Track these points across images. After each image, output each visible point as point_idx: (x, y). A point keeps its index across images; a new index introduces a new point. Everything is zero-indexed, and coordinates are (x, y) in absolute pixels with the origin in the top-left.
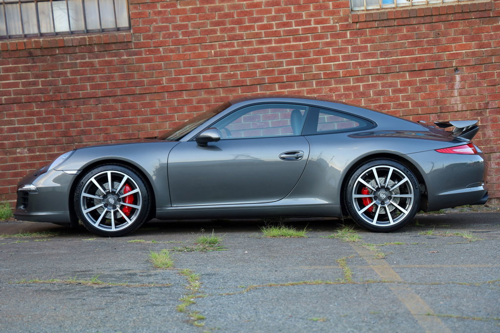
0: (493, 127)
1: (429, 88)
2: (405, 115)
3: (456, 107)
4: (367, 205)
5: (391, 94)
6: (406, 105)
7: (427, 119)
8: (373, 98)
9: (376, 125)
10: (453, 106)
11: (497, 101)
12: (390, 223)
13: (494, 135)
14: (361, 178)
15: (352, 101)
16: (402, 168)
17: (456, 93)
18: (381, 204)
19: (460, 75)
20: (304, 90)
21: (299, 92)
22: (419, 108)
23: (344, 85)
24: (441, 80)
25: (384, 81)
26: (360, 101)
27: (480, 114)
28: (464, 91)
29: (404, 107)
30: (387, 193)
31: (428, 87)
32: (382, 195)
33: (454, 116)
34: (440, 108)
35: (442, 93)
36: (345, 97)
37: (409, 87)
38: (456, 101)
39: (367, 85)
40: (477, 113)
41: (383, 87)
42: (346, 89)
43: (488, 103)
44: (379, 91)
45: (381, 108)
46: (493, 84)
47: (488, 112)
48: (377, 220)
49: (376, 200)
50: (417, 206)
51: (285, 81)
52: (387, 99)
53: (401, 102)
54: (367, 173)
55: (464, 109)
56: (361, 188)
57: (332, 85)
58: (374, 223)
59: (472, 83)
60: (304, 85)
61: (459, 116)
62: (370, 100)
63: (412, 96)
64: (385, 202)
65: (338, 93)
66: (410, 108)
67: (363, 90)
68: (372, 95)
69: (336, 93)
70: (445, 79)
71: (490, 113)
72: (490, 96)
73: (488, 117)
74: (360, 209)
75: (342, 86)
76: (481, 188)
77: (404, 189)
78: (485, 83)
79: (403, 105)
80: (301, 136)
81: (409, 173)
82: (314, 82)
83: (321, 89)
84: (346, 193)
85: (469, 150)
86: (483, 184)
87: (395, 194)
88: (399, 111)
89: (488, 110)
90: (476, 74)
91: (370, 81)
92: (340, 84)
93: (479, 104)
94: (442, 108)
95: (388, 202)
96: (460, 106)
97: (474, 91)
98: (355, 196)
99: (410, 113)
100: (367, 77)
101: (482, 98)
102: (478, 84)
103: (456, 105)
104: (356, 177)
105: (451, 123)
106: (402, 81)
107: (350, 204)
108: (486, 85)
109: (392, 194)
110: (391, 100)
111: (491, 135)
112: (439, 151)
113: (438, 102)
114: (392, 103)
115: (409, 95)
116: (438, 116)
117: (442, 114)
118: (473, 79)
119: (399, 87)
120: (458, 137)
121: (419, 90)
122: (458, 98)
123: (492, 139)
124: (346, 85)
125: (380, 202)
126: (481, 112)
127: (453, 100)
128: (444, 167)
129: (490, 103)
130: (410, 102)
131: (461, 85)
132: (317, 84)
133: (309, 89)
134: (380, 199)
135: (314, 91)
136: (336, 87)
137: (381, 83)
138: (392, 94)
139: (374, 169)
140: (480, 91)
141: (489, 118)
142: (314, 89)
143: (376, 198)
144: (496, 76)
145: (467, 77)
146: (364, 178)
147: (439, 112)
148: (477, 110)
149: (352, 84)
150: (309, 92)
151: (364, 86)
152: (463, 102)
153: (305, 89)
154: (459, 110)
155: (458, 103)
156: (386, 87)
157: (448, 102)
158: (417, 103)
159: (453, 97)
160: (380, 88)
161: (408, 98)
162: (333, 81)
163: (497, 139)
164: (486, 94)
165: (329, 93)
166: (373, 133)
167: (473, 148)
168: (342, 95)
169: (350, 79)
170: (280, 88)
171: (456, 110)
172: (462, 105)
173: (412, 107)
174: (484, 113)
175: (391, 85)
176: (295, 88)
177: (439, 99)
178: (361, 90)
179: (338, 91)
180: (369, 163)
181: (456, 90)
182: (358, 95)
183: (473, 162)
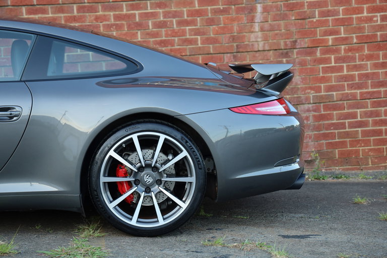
0: (301, 72)
1: (223, 21)
2: (193, 54)
3: (256, 46)
4: (124, 192)
5: (175, 26)
6: (194, 42)
7: (221, 59)
8: (152, 31)
9: (142, 68)
10: (253, 45)
11: (306, 39)
12: (158, 221)
13: (302, 82)
14: (115, 151)
15: (125, 35)
16: (179, 136)
17: (257, 27)
18: (146, 192)
19: (262, 5)
20: (61, 17)
21: (54, 19)
22: (211, 46)
23: (114, 13)
24: (238, 11)
25: (167, 9)
26: (135, 35)
27: (286, 55)
28: (266, 26)
29: (191, 44)
30: (155, 174)
31: (222, 19)
32: (148, 177)
33: (254, 56)
34: (237, 46)
35: (239, 27)
36: (116, 29)
37: (198, 19)
38: (256, 38)
39: (145, 13)
40: (282, 54)
41: (165, 17)
42: (117, 17)
43: (295, 42)
44: (160, 22)
45: (163, 44)
46: (303, 17)
47: (295, 53)
48: (139, 217)
49: (137, 185)
50: (200, 195)
51: (35, 4)
52: (170, 33)
53: (188, 37)
54: (124, 143)
55: (267, 48)
56: (114, 168)
57: (99, 12)
58: (134, 222)
59: (277, 15)
60: (61, 11)
61: (260, 58)
62: (148, 34)
63: (202, 31)
64: (152, 190)
65: (107, 23)
66: (200, 45)
67: (139, 20)
68: (151, 27)
69: (104, 23)
70: (243, 9)
71: (297, 53)
72: (299, 32)
73: (295, 59)
74: (111, 199)
75: (112, 14)
76: (295, 166)
77: (181, 168)
78: (292, 16)
79: (190, 42)
80: (21, 81)
81: (190, 143)
82: (75, 7)
83: (85, 17)
84: (90, 174)
85: (279, 108)
86: (298, 160)
87: (167, 177)
88: (185, 49)
89: (295, 51)
90: (281, 3)
91: (149, 8)
92: (109, 11)
93: (285, 43)
94: (239, 47)
95: (156, 188)
96: (261, 44)
97: (279, 25)
98: (103, 179)
99: (199, 52)
100: (145, 3)
101: (289, 35)
102: (284, 17)
103: (256, 43)
104: (107, 149)
105: (253, 66)
106: (189, 11)
107: (95, 192)
108: (293, 18)
109: (162, 177)
110: (175, 34)
111: (299, 82)
112: (235, 110)
113: (234, 39)
114: (176, 39)
115: (198, 29)
116: (235, 57)
117: (239, 54)
118: (279, 11)
119: (186, 18)
120: (263, 89)
121: (211, 22)
122: (260, 34)
123: (299, 86)
124: (117, 13)
125: (144, 189)
126: (287, 53)
127: (253, 37)
128: (243, 132)
129: (298, 41)
130: (199, 37)
131: (264, 18)
132: (79, 10)
133: (68, 16)
134: (144, 184)
135: (74, 19)
136: (104, 15)
137: (163, 12)
138: (177, 27)
139: (135, 137)
140: (286, 26)
141: (297, 60)
142: (75, 16)
143: (137, 182)
144: (306, 7)
145: (271, 6)
146: (119, 151)
147: (235, 51)
148: (282, 49)
149: (125, 12)
150: (68, 19)
151: (140, 15)
152: (265, 39)
153: (62, 15)
154: (260, 49)
155: (259, 40)
156: (169, 18)
157: (246, 39)
158: (208, 39)
159: (253, 32)
160: (162, 19)
161: (197, 32)
162: (100, 7)
163: (306, 87)
164: (293, 29)
165: (95, 23)
166: (136, 80)
167: (284, 105)
168: (112, 25)
169: (122, 4)
170: (29, 13)
171: (256, 50)
172: (264, 44)
173: (201, 44)
174: (290, 54)
175: (175, 15)
176: (49, 14)
177: (235, 34)
178: (137, 20)
179: (106, 21)
180: (128, 128)
181: (257, 24)
182: (133, 26)
183: (285, 126)
